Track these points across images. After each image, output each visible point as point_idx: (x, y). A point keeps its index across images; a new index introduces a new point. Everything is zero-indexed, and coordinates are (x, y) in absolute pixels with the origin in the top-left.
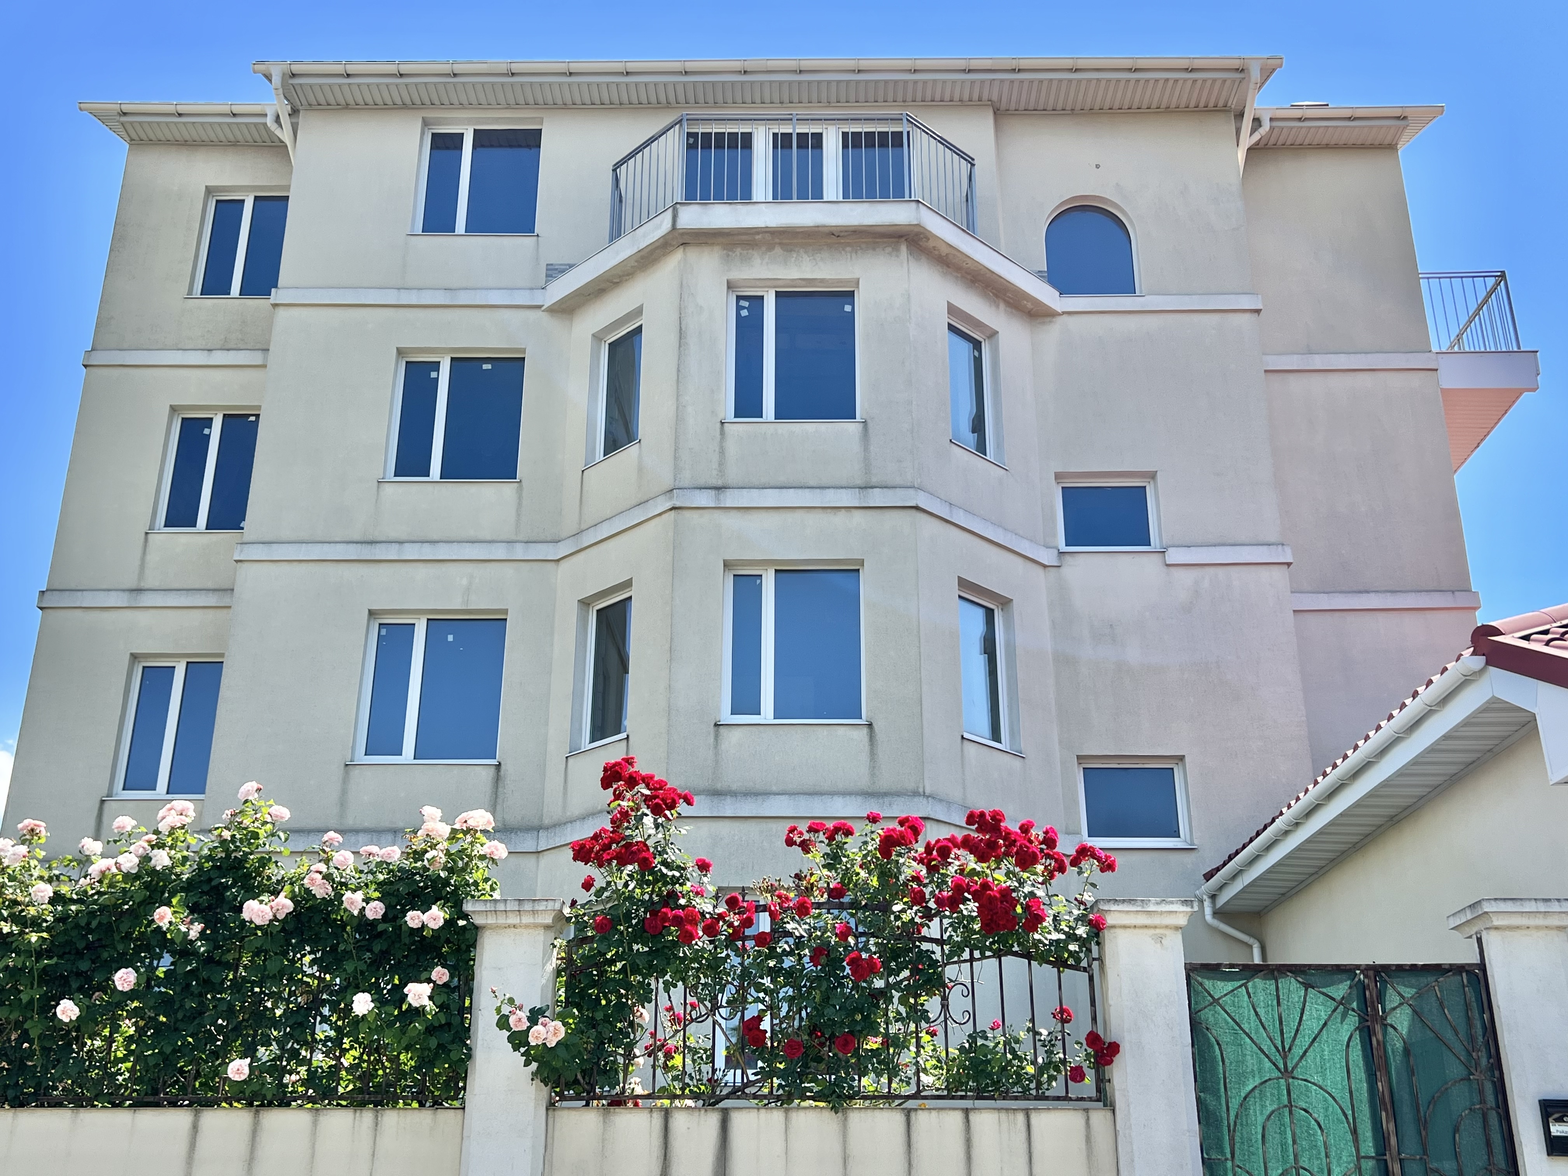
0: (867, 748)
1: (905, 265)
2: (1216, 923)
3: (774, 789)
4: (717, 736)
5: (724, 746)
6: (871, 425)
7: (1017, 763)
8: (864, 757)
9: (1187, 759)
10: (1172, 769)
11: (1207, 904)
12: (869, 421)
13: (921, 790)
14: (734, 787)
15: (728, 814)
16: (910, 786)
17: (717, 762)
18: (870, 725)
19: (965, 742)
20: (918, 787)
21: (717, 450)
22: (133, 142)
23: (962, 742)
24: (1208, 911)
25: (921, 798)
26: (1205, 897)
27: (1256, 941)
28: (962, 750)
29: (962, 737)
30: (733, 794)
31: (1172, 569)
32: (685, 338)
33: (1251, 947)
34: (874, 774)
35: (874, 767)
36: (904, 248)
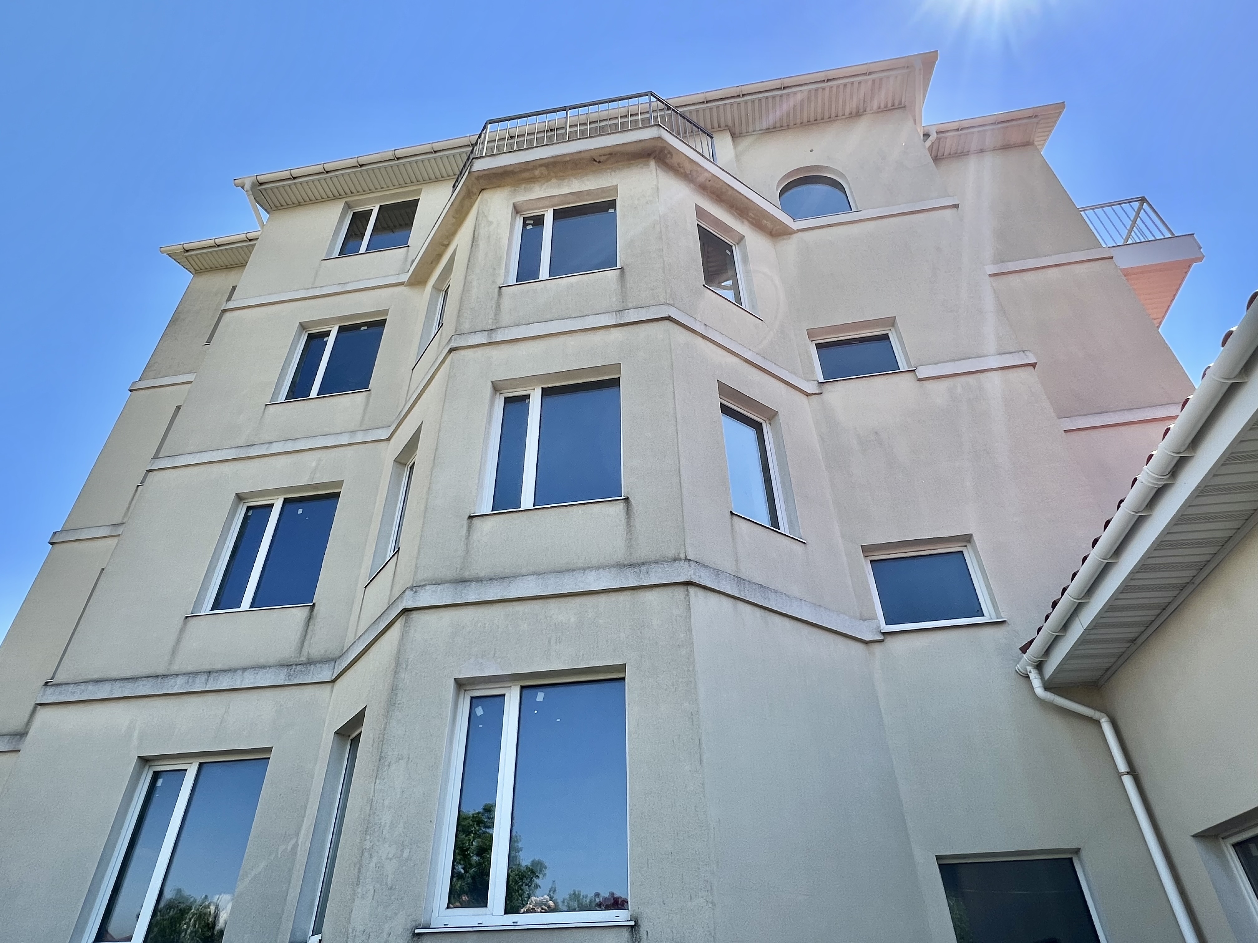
0: (624, 521)
1: (654, 171)
2: (1049, 696)
3: (524, 571)
4: (469, 528)
5: (475, 536)
6: (626, 269)
7: (797, 547)
8: (621, 528)
9: (975, 537)
10: (962, 552)
11: (1034, 676)
12: (625, 268)
13: (682, 556)
14: (482, 574)
15: (472, 598)
16: (672, 553)
17: (467, 552)
18: (627, 499)
19: (735, 517)
20: (679, 554)
21: (494, 306)
22: (197, 272)
23: (732, 518)
24: (1036, 682)
25: (682, 563)
26: (1029, 668)
27: (1103, 714)
28: (732, 526)
29: (731, 512)
30: (479, 580)
31: (925, 383)
32: (477, 241)
33: (1098, 723)
34: (631, 545)
35: (631, 539)
36: (652, 163)
